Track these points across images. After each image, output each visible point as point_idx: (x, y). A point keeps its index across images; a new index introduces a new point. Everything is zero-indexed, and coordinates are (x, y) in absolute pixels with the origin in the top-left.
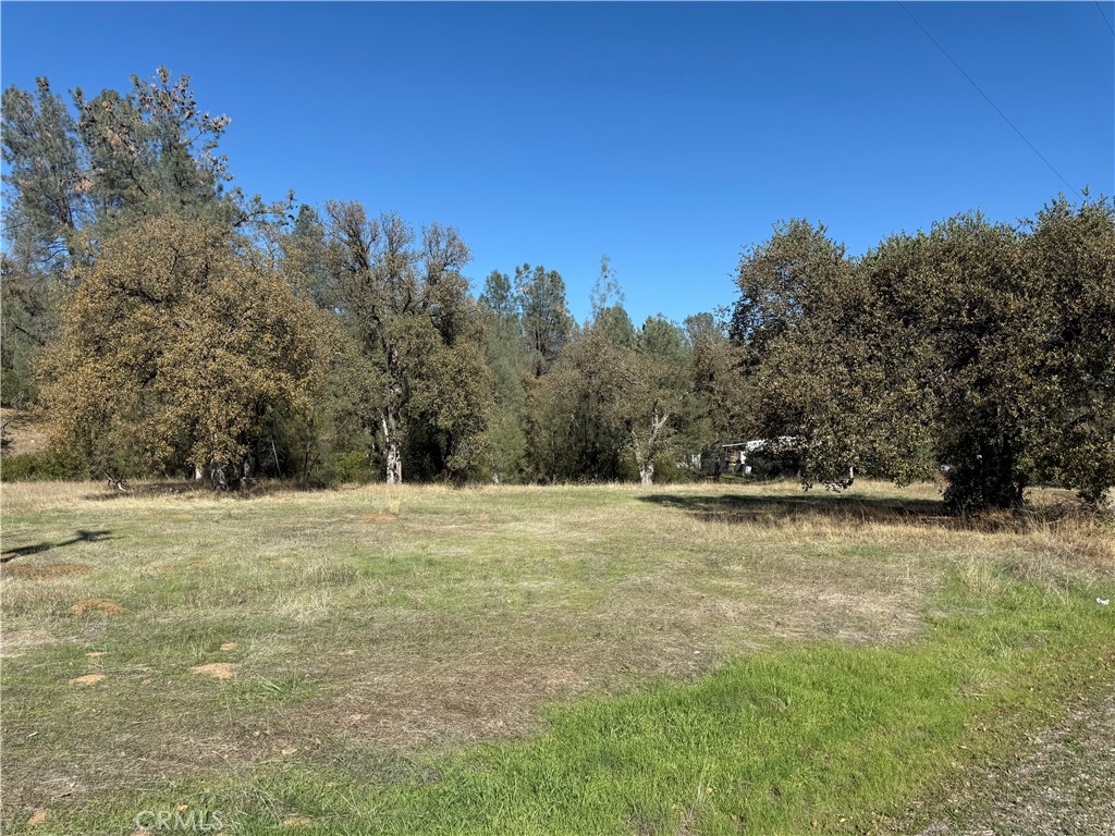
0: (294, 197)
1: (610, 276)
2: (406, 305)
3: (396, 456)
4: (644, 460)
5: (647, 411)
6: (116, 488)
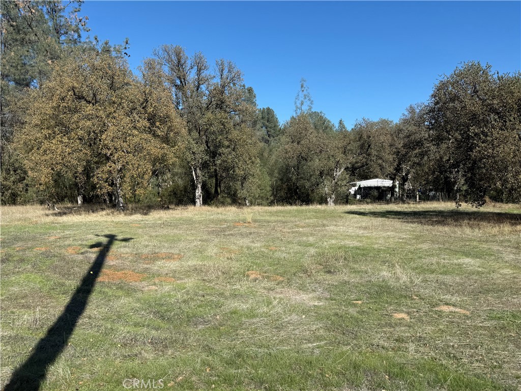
0: (128, 42)
1: (305, 91)
2: (208, 106)
3: (200, 191)
4: (331, 192)
5: (333, 165)
6: (54, 209)
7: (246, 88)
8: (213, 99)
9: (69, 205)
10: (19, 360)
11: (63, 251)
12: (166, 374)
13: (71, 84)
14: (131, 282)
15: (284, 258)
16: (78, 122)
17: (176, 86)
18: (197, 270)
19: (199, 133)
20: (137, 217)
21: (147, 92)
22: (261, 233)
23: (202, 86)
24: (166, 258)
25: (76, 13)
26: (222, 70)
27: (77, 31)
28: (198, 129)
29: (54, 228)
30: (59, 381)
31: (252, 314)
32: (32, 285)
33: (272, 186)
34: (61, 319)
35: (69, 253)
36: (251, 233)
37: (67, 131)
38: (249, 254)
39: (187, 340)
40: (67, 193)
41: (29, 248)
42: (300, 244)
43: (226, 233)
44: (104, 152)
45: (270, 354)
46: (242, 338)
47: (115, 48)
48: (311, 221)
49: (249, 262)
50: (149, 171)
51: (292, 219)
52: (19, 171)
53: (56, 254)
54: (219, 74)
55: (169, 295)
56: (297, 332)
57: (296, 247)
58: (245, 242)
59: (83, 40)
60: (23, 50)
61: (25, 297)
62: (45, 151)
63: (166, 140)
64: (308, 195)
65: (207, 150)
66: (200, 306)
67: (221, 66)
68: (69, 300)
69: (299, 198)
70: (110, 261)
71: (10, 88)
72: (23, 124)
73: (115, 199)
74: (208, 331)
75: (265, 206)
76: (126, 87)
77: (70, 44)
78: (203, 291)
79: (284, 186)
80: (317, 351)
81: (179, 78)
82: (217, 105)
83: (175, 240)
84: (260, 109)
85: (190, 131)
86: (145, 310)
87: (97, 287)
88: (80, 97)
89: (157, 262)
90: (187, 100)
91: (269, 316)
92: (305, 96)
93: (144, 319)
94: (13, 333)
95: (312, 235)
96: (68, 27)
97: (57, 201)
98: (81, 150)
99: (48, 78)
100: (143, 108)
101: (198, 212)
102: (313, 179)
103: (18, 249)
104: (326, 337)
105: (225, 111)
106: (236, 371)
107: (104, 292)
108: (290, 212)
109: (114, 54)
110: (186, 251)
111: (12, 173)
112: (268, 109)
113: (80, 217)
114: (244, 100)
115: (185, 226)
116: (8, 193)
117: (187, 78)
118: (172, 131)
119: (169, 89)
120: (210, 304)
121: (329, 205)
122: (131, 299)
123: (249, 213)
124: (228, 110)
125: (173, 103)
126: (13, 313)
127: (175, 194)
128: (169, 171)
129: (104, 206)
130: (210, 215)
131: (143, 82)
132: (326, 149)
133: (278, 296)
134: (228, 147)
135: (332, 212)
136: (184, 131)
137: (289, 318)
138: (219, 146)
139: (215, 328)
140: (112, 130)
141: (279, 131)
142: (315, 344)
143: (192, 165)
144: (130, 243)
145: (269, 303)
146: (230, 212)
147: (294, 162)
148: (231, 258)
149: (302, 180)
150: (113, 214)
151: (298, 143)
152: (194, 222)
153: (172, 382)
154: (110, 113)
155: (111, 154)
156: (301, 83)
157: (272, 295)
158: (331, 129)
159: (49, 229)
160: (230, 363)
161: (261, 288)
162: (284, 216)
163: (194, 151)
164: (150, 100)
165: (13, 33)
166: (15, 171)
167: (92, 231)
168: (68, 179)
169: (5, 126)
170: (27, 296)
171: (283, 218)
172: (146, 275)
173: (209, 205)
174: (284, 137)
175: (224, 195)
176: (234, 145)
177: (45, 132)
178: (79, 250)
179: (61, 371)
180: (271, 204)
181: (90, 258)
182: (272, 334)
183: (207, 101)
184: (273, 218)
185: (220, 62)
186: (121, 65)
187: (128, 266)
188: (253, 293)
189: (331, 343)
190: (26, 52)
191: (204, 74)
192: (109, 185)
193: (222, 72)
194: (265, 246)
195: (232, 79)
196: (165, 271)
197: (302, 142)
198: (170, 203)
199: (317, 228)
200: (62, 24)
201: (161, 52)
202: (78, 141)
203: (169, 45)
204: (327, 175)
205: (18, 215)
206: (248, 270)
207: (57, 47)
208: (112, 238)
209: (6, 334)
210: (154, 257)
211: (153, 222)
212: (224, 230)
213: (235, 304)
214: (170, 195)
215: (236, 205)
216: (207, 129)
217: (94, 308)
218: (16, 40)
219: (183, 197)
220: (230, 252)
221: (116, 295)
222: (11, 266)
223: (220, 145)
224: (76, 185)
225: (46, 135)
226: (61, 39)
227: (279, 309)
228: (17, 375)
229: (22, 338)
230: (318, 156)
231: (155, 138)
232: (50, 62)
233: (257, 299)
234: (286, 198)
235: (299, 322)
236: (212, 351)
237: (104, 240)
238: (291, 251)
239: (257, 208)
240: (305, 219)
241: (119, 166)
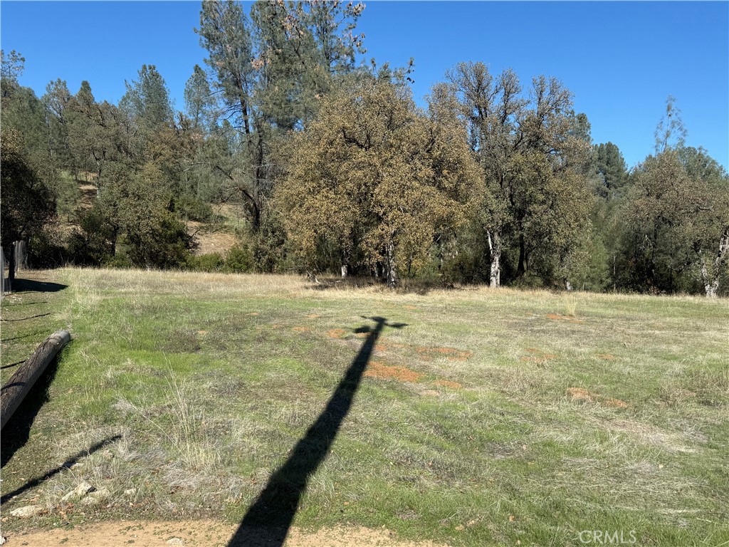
0: (413, 63)
1: (673, 115)
2: (516, 145)
3: (498, 265)
4: (712, 276)
5: (719, 233)
6: (314, 281)
7: (576, 115)
8: (525, 134)
9: (332, 277)
10: (277, 462)
11: (325, 333)
12: (453, 513)
13: (341, 124)
14: (405, 382)
15: (629, 373)
16: (347, 172)
17: (473, 118)
18: (493, 377)
19: (501, 183)
20: (412, 297)
21: (434, 129)
22: (590, 333)
23: (509, 116)
24: (449, 355)
25: (351, 31)
26: (542, 91)
27: (350, 54)
28: (500, 177)
29: (315, 304)
30: (321, 496)
31: (575, 451)
32: (290, 372)
33: (610, 263)
34: (322, 418)
35: (331, 336)
36: (573, 332)
37: (333, 185)
38: (571, 363)
39: (481, 472)
40: (329, 262)
41: (286, 327)
42: (655, 354)
43: (535, 329)
44: (377, 210)
45: (605, 514)
46: (561, 483)
47: (396, 72)
48: (676, 320)
49: (571, 374)
50: (431, 236)
51: (643, 315)
52: (278, 233)
53: (317, 337)
54: (536, 98)
55: (455, 407)
56: (649, 487)
57: (648, 360)
58: (564, 343)
59: (356, 65)
60: (288, 84)
61: (282, 385)
62: (308, 209)
63: (454, 194)
64: (671, 279)
65: (510, 208)
66: (497, 428)
67: (540, 86)
68: (331, 395)
69: (655, 283)
70: (379, 351)
71: (272, 131)
72: (284, 175)
73: (386, 272)
74: (510, 464)
75: (598, 292)
76: (407, 124)
77: (341, 72)
78: (502, 407)
79: (631, 263)
80: (683, 523)
81: (479, 107)
82: (530, 142)
83: (461, 332)
84: (596, 145)
85: (488, 181)
86: (424, 421)
87: (364, 384)
88: (350, 140)
89: (438, 360)
90: (487, 138)
91: (604, 458)
92: (673, 123)
93: (422, 433)
94: (270, 428)
95: (676, 342)
96: (340, 49)
97: (318, 271)
98: (349, 208)
99: (315, 117)
100: (428, 152)
101: (493, 295)
102: (681, 255)
103: (275, 326)
104: (699, 503)
105: (542, 150)
106: (552, 528)
107: (372, 391)
108: (638, 304)
109: (394, 81)
110: (476, 348)
111: (270, 234)
112: (609, 145)
113: (344, 292)
114: (572, 134)
115: (475, 314)
116: (264, 259)
117: (490, 107)
118: (463, 181)
119: (464, 123)
120: (511, 426)
121: (708, 296)
122: (405, 405)
123: (571, 301)
124: (546, 148)
125: (467, 143)
126: (270, 403)
127: (462, 268)
128: (455, 236)
129: (372, 280)
130: (510, 301)
131: (429, 117)
132: (707, 206)
133: (618, 430)
134: (543, 202)
135: (714, 308)
136: (480, 181)
137: (636, 465)
138: (529, 202)
139: (520, 462)
140: (387, 181)
141: (626, 178)
142: (680, 511)
143: (488, 228)
144: (403, 331)
145: (603, 439)
146: (541, 298)
147: (651, 226)
148: (543, 366)
149: (661, 255)
150: (382, 291)
151: (658, 197)
152: (488, 309)
153: (461, 525)
154: (386, 160)
155: (384, 214)
156: (667, 104)
157: (608, 427)
158: (717, 174)
159: (309, 305)
160: (543, 515)
161: (591, 414)
162: (628, 310)
163: (492, 209)
164: (438, 140)
165: (279, 63)
166: (273, 232)
167: (358, 311)
168: (331, 244)
169: (265, 178)
170: (284, 385)
171: (627, 313)
172: (423, 375)
173: (509, 286)
174: (634, 187)
175: (532, 273)
176: (552, 201)
177: (310, 185)
178: (344, 333)
179: (323, 484)
180: (608, 289)
181: (355, 345)
182: (608, 484)
183: (515, 138)
184: (610, 312)
185: (538, 81)
186: (403, 94)
187: (401, 360)
188: (577, 421)
189: (708, 515)
190: (291, 85)
191: (515, 98)
192: (380, 253)
193: (541, 94)
194: (596, 353)
195: (556, 104)
196: (448, 373)
197: (666, 195)
198: (455, 280)
199: (686, 332)
200: (333, 46)
201: (456, 73)
202: (346, 196)
203: (467, 63)
204: (705, 248)
205: (275, 286)
206: (570, 386)
207: (327, 77)
208: (381, 322)
209: (263, 428)
210: (434, 353)
211: (431, 305)
212: (531, 324)
213: (550, 433)
214: (454, 270)
215: (550, 288)
216: (513, 178)
217: (361, 410)
218: (281, 71)
219: (473, 273)
220: (541, 356)
221: (387, 396)
222: (267, 347)
223: (532, 200)
224: (340, 251)
225: (310, 189)
226: (331, 66)
227: (621, 450)
228: (275, 480)
229: (280, 436)
230: (691, 218)
231: (441, 192)
232: (317, 96)
233: (584, 430)
234: (632, 282)
235: (654, 474)
236: (516, 493)
237: (372, 324)
238: (641, 364)
239: (583, 295)
240: (665, 316)
241: (392, 230)
